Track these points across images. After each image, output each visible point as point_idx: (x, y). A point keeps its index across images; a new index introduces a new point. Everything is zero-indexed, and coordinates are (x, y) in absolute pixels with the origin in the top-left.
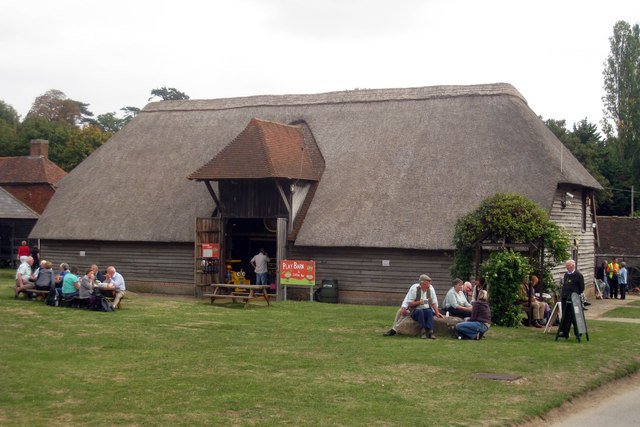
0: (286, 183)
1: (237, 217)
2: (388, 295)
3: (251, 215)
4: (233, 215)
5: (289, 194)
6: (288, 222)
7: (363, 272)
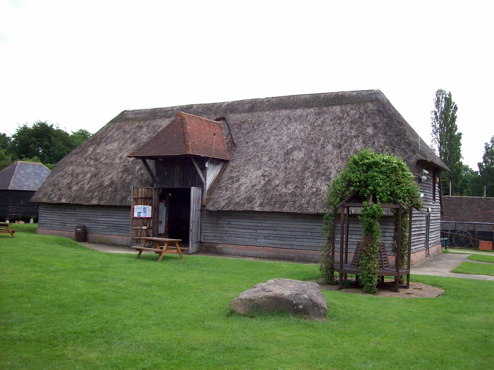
0: (202, 161)
1: (167, 187)
2: (277, 250)
3: (177, 185)
4: (164, 186)
5: (204, 169)
6: (203, 191)
7: (258, 231)
